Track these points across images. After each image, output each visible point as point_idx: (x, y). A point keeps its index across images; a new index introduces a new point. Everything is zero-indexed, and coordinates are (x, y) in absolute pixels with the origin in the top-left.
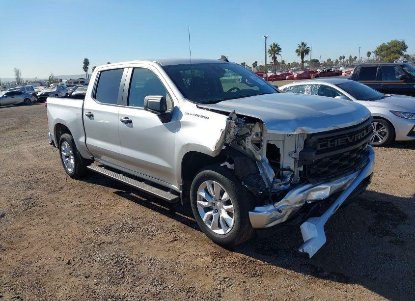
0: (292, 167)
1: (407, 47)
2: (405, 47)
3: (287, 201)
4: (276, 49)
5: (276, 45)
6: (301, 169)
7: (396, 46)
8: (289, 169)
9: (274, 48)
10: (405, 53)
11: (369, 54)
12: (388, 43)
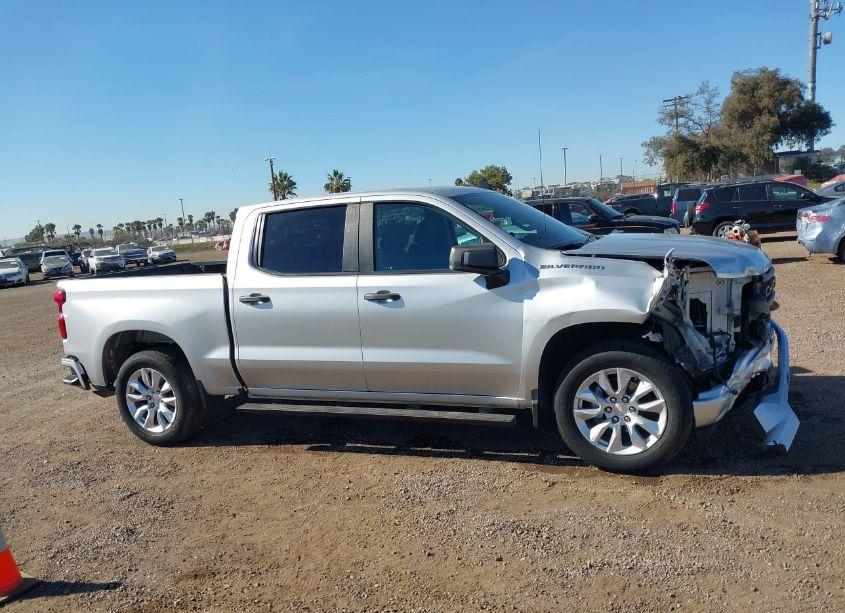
0: (725, 329)
1: (511, 178)
2: (508, 178)
3: (737, 377)
4: (285, 183)
5: (285, 177)
6: (738, 330)
7: (495, 176)
8: (721, 333)
9: (281, 181)
10: (509, 187)
11: (459, 182)
12: (482, 171)
